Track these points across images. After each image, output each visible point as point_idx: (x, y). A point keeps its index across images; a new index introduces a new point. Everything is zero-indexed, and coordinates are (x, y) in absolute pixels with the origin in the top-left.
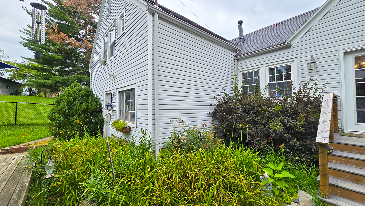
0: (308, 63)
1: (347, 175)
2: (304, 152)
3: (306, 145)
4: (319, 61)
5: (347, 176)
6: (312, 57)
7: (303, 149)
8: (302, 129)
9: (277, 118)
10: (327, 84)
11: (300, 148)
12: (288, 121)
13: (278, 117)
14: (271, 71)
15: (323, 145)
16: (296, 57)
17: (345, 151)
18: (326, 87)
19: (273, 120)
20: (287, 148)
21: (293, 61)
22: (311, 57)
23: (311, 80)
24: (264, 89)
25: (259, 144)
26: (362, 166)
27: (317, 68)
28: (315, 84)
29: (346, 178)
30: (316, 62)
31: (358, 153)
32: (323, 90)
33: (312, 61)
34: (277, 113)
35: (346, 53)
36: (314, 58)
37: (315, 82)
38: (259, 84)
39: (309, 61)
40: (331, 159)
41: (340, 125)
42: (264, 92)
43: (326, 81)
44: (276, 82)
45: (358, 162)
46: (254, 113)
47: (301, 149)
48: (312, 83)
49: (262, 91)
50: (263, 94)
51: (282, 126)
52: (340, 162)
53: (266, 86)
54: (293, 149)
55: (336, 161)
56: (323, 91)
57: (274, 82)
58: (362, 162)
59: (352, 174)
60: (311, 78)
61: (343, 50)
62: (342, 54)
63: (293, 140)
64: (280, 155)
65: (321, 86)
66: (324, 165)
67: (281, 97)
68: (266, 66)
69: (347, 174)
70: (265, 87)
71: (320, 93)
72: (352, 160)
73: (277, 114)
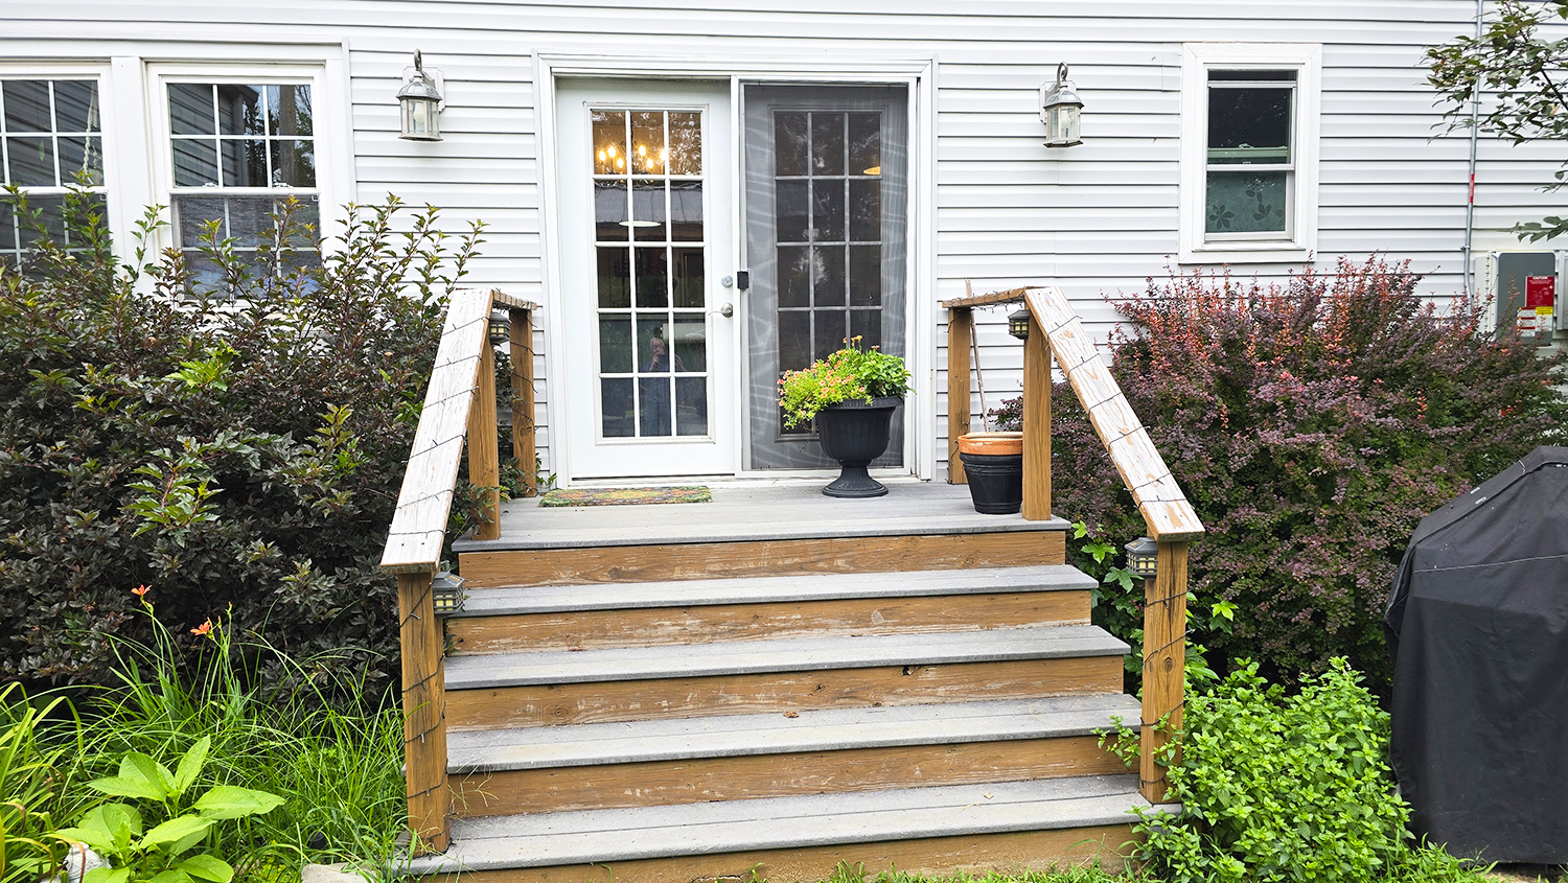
0: (401, 98)
1: (528, 699)
2: (362, 633)
3: (368, 588)
4: (450, 94)
5: (529, 702)
6: (418, 63)
7: (356, 615)
8: (342, 497)
9: (192, 444)
10: (479, 237)
11: (333, 614)
12: (267, 460)
13: (203, 432)
14: (187, 101)
15: (416, 576)
16: (340, 45)
17: (537, 580)
18: (475, 253)
19: (160, 463)
20: (259, 631)
21: (321, 64)
22: (411, 60)
23: (395, 204)
24: (138, 229)
25: (65, 648)
26: (585, 639)
27: (442, 136)
28: (423, 230)
29: (525, 713)
30: (437, 101)
31: (580, 581)
32: (460, 266)
33: (420, 91)
34: (197, 407)
35: (562, 82)
36: (431, 74)
37: (422, 218)
38: (97, 190)
39: (406, 82)
40: (478, 638)
41: (542, 454)
42: (140, 255)
43: (474, 215)
44: (220, 189)
45: (573, 621)
46: (28, 411)
47: (345, 619)
48: (401, 221)
49: (123, 247)
50: (129, 268)
51: (212, 499)
52: (514, 644)
53: (151, 213)
54: (299, 631)
55: (500, 644)
56: (460, 274)
57: (208, 189)
58: (583, 617)
59: (546, 688)
60: (396, 190)
61: (552, 64)
62: (548, 84)
63: (295, 571)
64: (215, 690)
65: (454, 245)
66: (421, 685)
67: (239, 297)
68: (147, 62)
69: (528, 696)
70: (144, 219)
71: (448, 282)
72: (553, 622)
73: (200, 416)
